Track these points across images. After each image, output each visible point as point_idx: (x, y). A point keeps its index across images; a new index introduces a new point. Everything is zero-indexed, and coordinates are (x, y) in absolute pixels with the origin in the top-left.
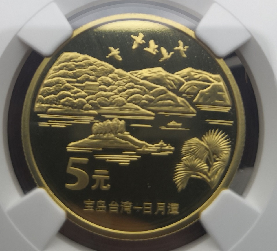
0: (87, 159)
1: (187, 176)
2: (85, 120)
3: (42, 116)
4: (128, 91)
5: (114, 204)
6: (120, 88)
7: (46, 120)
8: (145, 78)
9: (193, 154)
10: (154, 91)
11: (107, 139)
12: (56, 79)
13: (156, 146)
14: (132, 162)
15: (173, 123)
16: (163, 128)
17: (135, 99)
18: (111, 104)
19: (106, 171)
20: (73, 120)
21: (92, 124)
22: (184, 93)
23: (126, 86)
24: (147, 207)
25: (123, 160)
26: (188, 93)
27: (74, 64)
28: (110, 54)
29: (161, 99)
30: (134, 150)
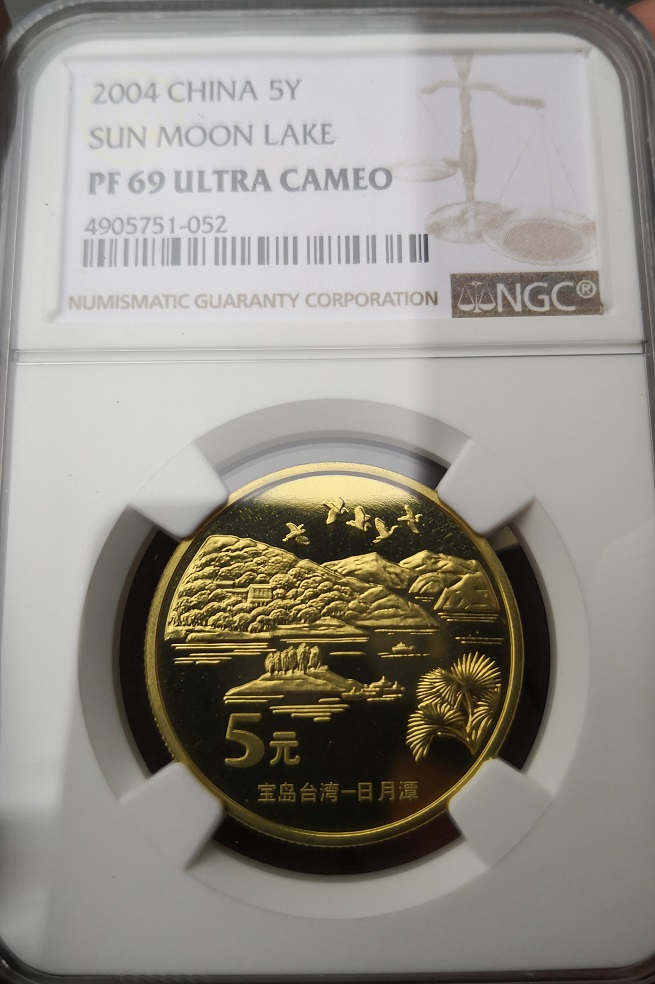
0: (258, 714)
1: (429, 734)
2: (253, 649)
3: (179, 647)
4: (322, 596)
5: (309, 787)
6: (307, 593)
7: (186, 653)
8: (351, 573)
9: (439, 696)
10: (366, 593)
11: (292, 679)
12: (199, 582)
13: (375, 687)
14: (334, 715)
15: (400, 646)
16: (384, 655)
17: (336, 609)
18: (295, 620)
19: (292, 734)
20: (232, 650)
21: (264, 655)
22: (418, 594)
23: (319, 588)
24: (364, 791)
25: (319, 712)
26: (425, 594)
27: (227, 555)
28: (289, 536)
29: (379, 608)
30: (338, 695)
